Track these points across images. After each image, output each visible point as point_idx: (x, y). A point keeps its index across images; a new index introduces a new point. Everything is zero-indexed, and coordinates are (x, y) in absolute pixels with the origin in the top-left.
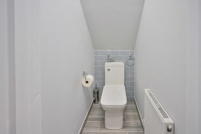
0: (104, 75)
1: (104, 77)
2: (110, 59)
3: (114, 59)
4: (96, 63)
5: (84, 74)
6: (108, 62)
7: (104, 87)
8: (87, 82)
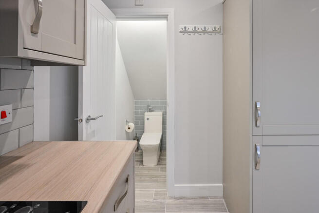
0: (144, 124)
1: (144, 127)
2: (150, 109)
3: (153, 109)
4: (136, 113)
5: (127, 122)
6: (147, 112)
7: (143, 134)
8: (129, 128)
